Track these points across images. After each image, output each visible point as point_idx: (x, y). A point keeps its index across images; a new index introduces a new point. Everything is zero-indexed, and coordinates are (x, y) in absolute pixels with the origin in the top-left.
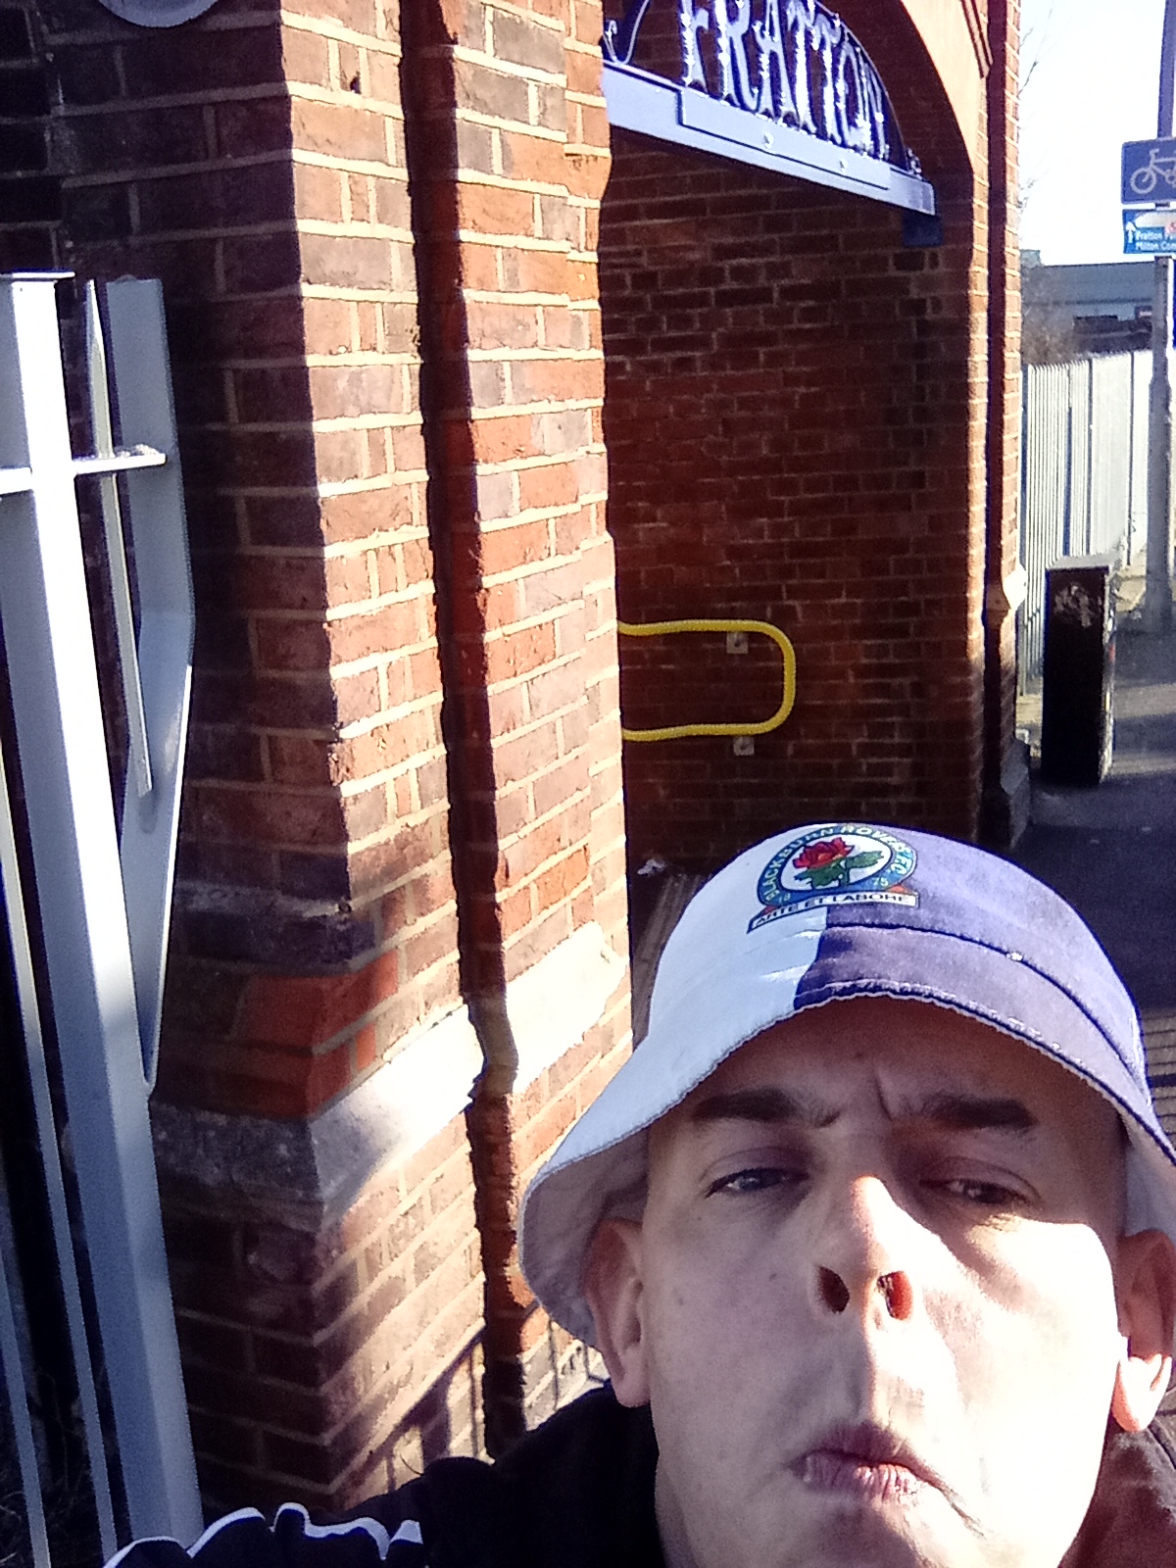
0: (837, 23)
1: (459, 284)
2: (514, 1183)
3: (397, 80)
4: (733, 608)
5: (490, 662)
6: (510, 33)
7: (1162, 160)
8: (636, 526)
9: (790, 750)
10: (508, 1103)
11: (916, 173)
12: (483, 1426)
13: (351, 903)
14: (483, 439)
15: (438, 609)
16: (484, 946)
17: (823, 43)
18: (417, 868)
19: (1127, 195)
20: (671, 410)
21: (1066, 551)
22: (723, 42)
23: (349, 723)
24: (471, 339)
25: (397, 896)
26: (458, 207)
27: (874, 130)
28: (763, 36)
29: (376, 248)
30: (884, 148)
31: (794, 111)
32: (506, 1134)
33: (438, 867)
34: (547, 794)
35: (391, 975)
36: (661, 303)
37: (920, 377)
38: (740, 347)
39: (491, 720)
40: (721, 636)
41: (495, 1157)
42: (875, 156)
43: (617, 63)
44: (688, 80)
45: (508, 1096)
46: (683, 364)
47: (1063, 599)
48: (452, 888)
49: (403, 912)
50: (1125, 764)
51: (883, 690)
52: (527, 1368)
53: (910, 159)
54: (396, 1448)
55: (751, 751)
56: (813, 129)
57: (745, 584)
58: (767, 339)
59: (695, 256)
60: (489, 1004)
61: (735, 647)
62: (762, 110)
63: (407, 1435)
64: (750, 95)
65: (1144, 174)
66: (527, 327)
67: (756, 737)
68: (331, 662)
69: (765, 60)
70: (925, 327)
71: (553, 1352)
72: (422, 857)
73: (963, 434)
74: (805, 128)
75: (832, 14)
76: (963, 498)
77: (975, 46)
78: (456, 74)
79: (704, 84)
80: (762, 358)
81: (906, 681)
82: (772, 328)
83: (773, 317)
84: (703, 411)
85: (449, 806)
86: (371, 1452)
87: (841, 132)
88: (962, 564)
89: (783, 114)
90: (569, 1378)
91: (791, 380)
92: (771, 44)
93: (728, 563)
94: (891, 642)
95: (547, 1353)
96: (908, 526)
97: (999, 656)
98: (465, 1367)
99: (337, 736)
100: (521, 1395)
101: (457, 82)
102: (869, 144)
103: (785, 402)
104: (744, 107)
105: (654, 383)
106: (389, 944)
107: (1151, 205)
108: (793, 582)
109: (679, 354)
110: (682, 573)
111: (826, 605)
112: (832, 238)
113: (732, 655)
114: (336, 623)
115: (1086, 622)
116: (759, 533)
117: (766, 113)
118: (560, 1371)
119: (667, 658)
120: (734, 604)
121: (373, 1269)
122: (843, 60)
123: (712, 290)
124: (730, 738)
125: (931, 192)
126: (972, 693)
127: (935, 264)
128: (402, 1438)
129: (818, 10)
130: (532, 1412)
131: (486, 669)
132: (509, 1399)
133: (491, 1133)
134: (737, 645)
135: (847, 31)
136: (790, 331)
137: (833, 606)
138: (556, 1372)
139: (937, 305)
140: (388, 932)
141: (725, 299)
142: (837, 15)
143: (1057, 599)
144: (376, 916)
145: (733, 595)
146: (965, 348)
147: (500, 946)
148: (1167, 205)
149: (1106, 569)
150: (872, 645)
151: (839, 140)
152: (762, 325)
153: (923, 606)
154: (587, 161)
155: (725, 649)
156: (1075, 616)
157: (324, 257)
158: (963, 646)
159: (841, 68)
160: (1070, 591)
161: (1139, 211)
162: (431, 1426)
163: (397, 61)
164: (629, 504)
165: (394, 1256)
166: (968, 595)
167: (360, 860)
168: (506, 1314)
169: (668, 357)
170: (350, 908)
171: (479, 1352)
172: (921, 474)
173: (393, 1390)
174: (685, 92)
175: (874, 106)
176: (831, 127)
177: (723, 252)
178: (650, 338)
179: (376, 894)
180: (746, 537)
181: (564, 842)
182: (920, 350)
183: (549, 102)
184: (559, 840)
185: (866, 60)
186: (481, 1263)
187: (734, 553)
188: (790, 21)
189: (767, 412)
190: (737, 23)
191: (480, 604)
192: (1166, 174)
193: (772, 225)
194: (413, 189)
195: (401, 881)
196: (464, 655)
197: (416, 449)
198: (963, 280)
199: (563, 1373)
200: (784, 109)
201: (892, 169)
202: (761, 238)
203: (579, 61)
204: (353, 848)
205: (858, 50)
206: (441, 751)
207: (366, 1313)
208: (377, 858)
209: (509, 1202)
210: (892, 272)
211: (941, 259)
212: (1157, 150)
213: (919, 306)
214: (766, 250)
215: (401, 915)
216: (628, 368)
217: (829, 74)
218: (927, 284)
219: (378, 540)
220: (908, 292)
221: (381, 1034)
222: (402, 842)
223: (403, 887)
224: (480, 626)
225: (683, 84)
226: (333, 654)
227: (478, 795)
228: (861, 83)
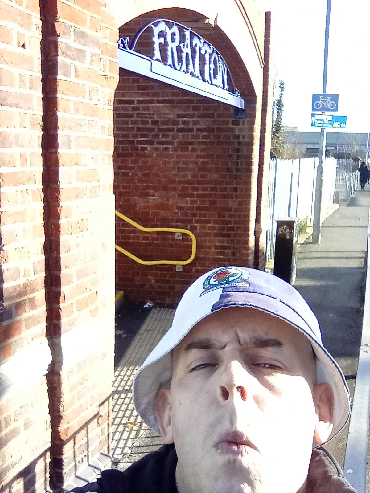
0: (212, 47)
1: (56, 110)
2: (62, 400)
3: (40, 46)
4: (178, 225)
5: (61, 229)
6: (80, 35)
7: (323, 100)
8: (149, 198)
9: (193, 271)
10: (61, 374)
11: (238, 95)
12: (49, 479)
13: (4, 304)
14: (62, 159)
15: (45, 211)
16: (55, 322)
17: (206, 52)
18: (31, 294)
19: (313, 109)
20: (162, 162)
21: (289, 215)
22: (169, 48)
23: (6, 245)
24: (59, 128)
25: (22, 303)
26: (57, 87)
27: (223, 80)
28: (184, 48)
29: (28, 98)
30: (227, 87)
31: (194, 71)
32: (60, 384)
33: (40, 295)
34: (81, 274)
35: (19, 328)
36: (160, 130)
37: (238, 158)
38: (184, 145)
39: (61, 248)
40: (173, 233)
41: (56, 391)
42: (223, 88)
43: (128, 50)
44: (154, 58)
45: (61, 371)
46: (166, 149)
47: (281, 230)
48: (45, 302)
49: (25, 308)
50: (300, 282)
51: (223, 254)
52: (65, 461)
53: (236, 90)
54: (13, 485)
55: (181, 270)
56: (200, 78)
57: (182, 218)
58: (192, 143)
59: (170, 116)
60: (56, 341)
61: (178, 237)
62: (182, 70)
63: (18, 481)
64: (178, 65)
65: (318, 103)
66: (81, 126)
67: (183, 265)
68: (1, 225)
69: (184, 55)
70: (239, 143)
71: (75, 456)
72: (33, 291)
73: (249, 177)
74: (198, 77)
75: (210, 44)
76: (249, 196)
77: (259, 59)
78: (59, 46)
79: (161, 60)
80: (190, 149)
81: (230, 251)
82: (193, 140)
83: (194, 137)
84: (171, 164)
85: (45, 275)
86: (3, 486)
87: (211, 80)
88: (248, 216)
89: (190, 72)
90: (81, 464)
91: (198, 157)
92: (187, 50)
93: (177, 211)
94: (225, 239)
95: (73, 456)
96: (232, 203)
97: (259, 246)
98: (42, 459)
99: (2, 248)
100: (62, 469)
101: (59, 48)
102: (221, 85)
103: (197, 163)
104: (175, 69)
105: (156, 154)
106: (18, 318)
107: (320, 112)
108: (196, 218)
109: (165, 146)
110: (163, 213)
111: (206, 226)
112: (213, 114)
113: (177, 240)
114: (4, 212)
115: (288, 237)
116: (187, 202)
117: (184, 71)
118: (77, 462)
119: (157, 239)
120: (178, 224)
121: (7, 424)
122: (213, 58)
123: (176, 127)
124: (175, 265)
125: (243, 102)
126: (250, 257)
127: (243, 124)
128: (16, 482)
129: (205, 42)
130: (66, 475)
131: (60, 231)
132: (59, 470)
133: (55, 383)
134: (179, 236)
135: (215, 49)
136: (199, 142)
137: (209, 226)
138: (76, 462)
139: (244, 136)
140: (18, 314)
141: (179, 130)
142: (212, 45)
143: (280, 230)
144: (13, 309)
145: (178, 221)
146: (251, 150)
147: (60, 322)
148: (324, 113)
149: (295, 222)
150: (220, 239)
151: (210, 82)
152: (190, 140)
153: (235, 229)
154: (110, 78)
155: (175, 238)
156: (285, 235)
157: (7, 98)
158: (247, 242)
159: (212, 60)
160: (284, 227)
161: (316, 114)
162: (28, 478)
163: (40, 40)
164: (148, 191)
165: (16, 420)
166: (249, 226)
167: (8, 290)
168: (58, 442)
169: (161, 147)
170: (3, 306)
171: (48, 454)
172: (237, 188)
173: (13, 465)
174: (153, 61)
175: (224, 73)
176: (207, 77)
177: (179, 116)
178: (156, 141)
179: (14, 301)
180: (183, 204)
181: (88, 289)
182: (238, 150)
183: (94, 58)
184: (86, 289)
185: (221, 59)
186: (50, 425)
187: (179, 208)
188: (194, 45)
189: (191, 166)
190: (175, 43)
191: (59, 210)
192: (325, 104)
193: (196, 108)
194: (43, 80)
195: (24, 298)
196: (53, 227)
197: (39, 160)
198: (252, 130)
199: (79, 463)
200: (190, 71)
201: (229, 93)
202: (191, 112)
203: (109, 47)
204: (5, 286)
205: (219, 56)
206: (43, 257)
207: (4, 438)
208: (15, 289)
209: (60, 406)
210: (231, 126)
211: (246, 123)
212: (322, 97)
213: (238, 137)
214: (193, 116)
215: (24, 309)
216: (149, 149)
217: (207, 62)
218: (241, 130)
219: (23, 187)
220: (235, 132)
221: (13, 347)
222: (25, 286)
223: (25, 300)
224: (58, 217)
225: (153, 59)
226: (1, 222)
227: (55, 272)
228: (219, 66)
